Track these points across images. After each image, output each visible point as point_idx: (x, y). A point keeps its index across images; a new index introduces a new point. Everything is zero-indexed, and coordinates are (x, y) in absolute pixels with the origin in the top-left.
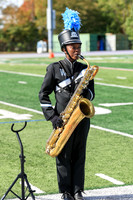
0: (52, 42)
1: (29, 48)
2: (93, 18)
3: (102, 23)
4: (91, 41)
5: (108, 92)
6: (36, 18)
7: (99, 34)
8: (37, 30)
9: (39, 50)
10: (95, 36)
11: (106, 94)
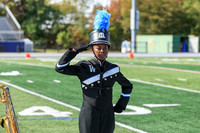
0: (135, 42)
1: (114, 47)
2: (178, 20)
3: (186, 25)
4: (174, 42)
5: (160, 93)
6: (122, 18)
7: (183, 35)
8: (122, 30)
9: (123, 50)
10: (178, 37)
11: (158, 95)
